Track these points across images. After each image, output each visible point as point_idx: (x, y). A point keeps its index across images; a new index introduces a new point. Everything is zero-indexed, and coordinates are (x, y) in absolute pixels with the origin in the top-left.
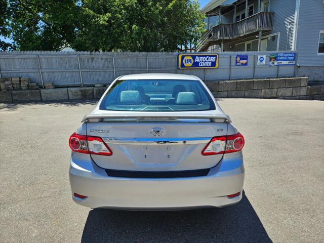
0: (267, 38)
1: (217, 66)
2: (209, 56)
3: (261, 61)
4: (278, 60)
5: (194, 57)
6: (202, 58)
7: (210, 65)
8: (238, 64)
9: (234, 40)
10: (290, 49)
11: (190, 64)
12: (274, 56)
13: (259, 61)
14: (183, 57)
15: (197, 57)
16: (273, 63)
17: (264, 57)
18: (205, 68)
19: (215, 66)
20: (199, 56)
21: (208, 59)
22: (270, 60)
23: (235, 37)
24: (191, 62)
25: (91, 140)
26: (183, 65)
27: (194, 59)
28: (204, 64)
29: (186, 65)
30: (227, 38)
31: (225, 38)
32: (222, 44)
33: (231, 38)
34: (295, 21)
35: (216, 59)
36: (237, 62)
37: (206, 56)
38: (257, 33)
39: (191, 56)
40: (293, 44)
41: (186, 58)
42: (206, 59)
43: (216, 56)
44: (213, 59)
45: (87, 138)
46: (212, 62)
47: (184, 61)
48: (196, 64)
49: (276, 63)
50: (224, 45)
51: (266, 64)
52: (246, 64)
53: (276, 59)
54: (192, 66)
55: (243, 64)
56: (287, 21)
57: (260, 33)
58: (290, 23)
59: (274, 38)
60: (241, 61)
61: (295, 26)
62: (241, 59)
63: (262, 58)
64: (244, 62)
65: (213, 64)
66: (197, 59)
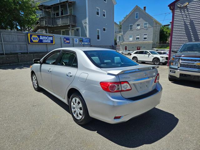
0: (74, 29)
1: (54, 43)
2: (49, 36)
3: (76, 42)
4: (83, 42)
5: (39, 36)
6: (44, 37)
7: (50, 42)
8: (65, 42)
9: (54, 27)
10: (86, 36)
11: (37, 41)
12: (82, 40)
13: (75, 42)
14: (31, 36)
15: (41, 36)
16: (81, 43)
17: (77, 39)
18: (47, 44)
19: (53, 43)
20: (42, 36)
21: (48, 38)
22: (80, 42)
23: (55, 26)
24: (37, 39)
25: (123, 84)
26: (31, 41)
27: (39, 38)
28: (46, 41)
29: (34, 41)
30: (50, 26)
31: (49, 26)
32: (47, 29)
33: (52, 26)
34: (87, 22)
35: (53, 38)
36: (64, 41)
37: (47, 36)
38: (69, 26)
39: (37, 35)
40: (88, 34)
41: (33, 36)
42: (47, 38)
43: (53, 37)
44: (51, 38)
45: (121, 83)
46: (51, 40)
47: (32, 38)
48: (41, 41)
49: (83, 43)
50: (48, 30)
51: (78, 44)
52: (69, 43)
53: (82, 41)
54: (38, 42)
55: (67, 43)
56: (83, 22)
57: (71, 26)
58: (85, 23)
59: (77, 30)
60: (66, 41)
61: (87, 25)
62: (66, 40)
63: (76, 40)
64: (68, 41)
65: (52, 42)
66: (41, 38)
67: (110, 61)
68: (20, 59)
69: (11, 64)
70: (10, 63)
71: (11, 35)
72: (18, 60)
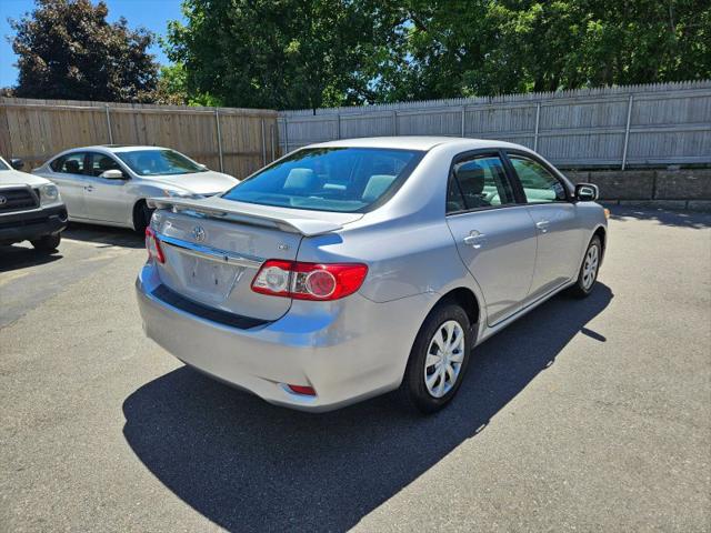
67: (343, 187)
68: (660, 186)
69: (622, 203)
70: (619, 199)
71: (668, 99)
72: (654, 189)
